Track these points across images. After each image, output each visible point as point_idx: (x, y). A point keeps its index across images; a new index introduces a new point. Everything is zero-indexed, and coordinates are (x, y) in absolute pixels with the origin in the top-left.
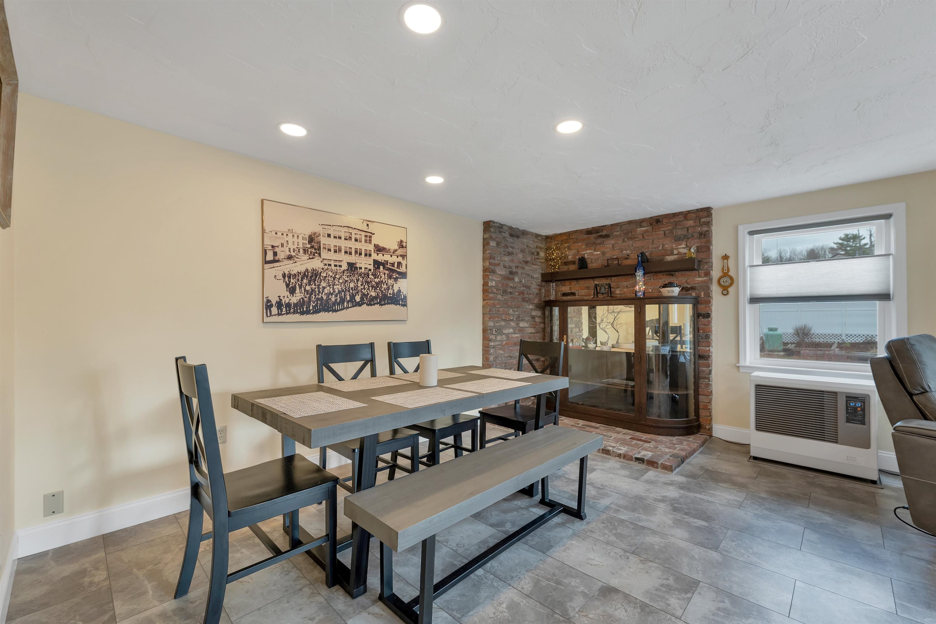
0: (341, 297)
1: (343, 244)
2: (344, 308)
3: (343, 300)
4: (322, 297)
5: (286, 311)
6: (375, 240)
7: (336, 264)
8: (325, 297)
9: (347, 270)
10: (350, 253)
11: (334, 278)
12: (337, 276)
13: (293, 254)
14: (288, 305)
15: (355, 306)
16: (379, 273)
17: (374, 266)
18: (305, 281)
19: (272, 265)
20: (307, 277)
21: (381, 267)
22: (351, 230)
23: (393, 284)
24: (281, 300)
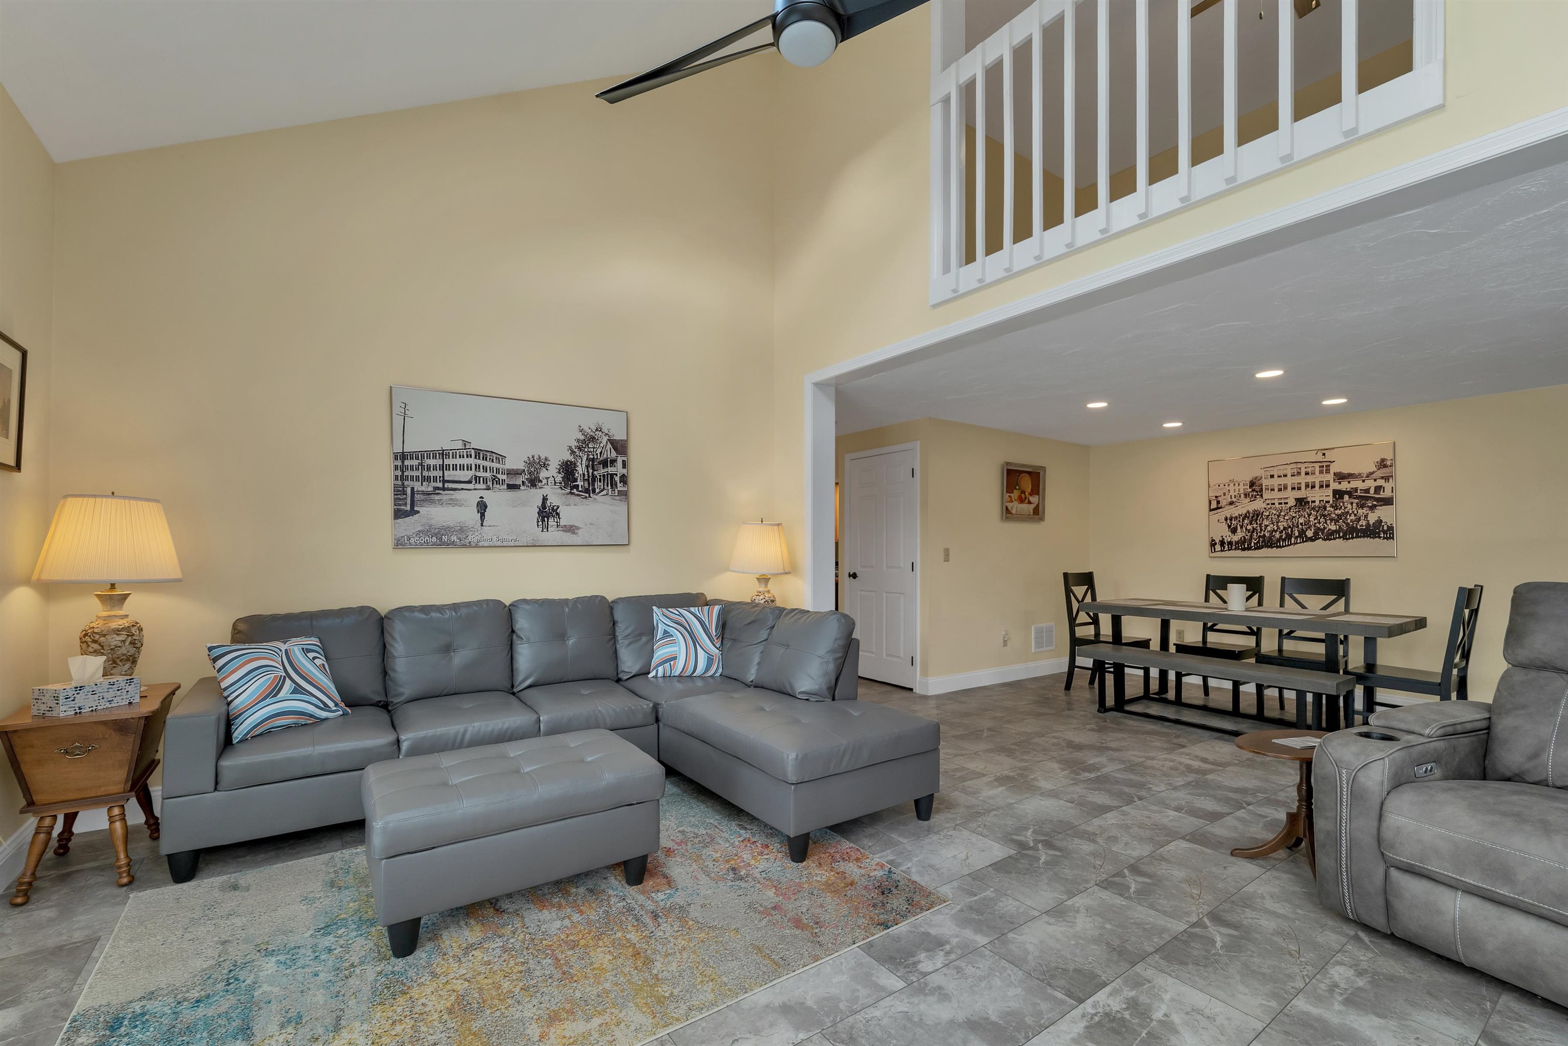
0: (1287, 534)
1: (1290, 481)
2: (1291, 544)
3: (1289, 537)
4: (1264, 535)
5: (1228, 547)
6: (1334, 469)
7: (1280, 502)
8: (1267, 535)
9: (1295, 506)
10: (1299, 489)
11: (1278, 516)
12: (1283, 514)
13: (1234, 500)
14: (1230, 543)
15: (1306, 541)
16: (1342, 504)
17: (1334, 496)
18: (1246, 521)
19: (1216, 512)
20: (1248, 517)
21: (1346, 497)
22: (1299, 465)
23: (1368, 514)
24: (1224, 539)
